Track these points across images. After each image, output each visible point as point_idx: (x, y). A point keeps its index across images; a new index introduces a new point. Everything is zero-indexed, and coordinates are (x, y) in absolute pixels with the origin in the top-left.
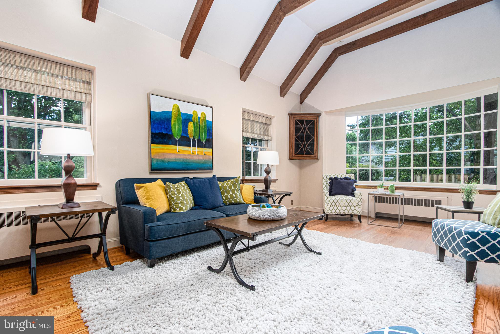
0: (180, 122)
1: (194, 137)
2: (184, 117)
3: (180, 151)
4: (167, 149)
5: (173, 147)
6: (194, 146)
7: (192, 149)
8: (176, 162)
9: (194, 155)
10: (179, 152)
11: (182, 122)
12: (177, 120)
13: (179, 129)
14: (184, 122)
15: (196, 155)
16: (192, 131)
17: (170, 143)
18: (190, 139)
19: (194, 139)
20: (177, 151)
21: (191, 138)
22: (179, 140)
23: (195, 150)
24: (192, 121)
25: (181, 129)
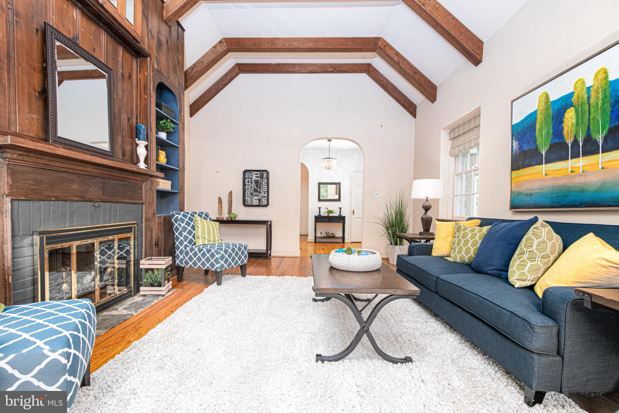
0: (550, 120)
1: (575, 136)
2: (556, 107)
3: (547, 173)
4: (529, 175)
5: (537, 168)
6: (575, 155)
7: (570, 164)
8: (541, 193)
9: (575, 176)
10: (546, 175)
11: (553, 119)
12: (545, 118)
13: (548, 133)
14: (557, 117)
15: (580, 175)
16: (572, 125)
17: (534, 163)
18: (567, 145)
19: (575, 142)
20: (544, 174)
21: (569, 142)
22: (547, 153)
23: (577, 165)
24: (572, 105)
25: (551, 131)
